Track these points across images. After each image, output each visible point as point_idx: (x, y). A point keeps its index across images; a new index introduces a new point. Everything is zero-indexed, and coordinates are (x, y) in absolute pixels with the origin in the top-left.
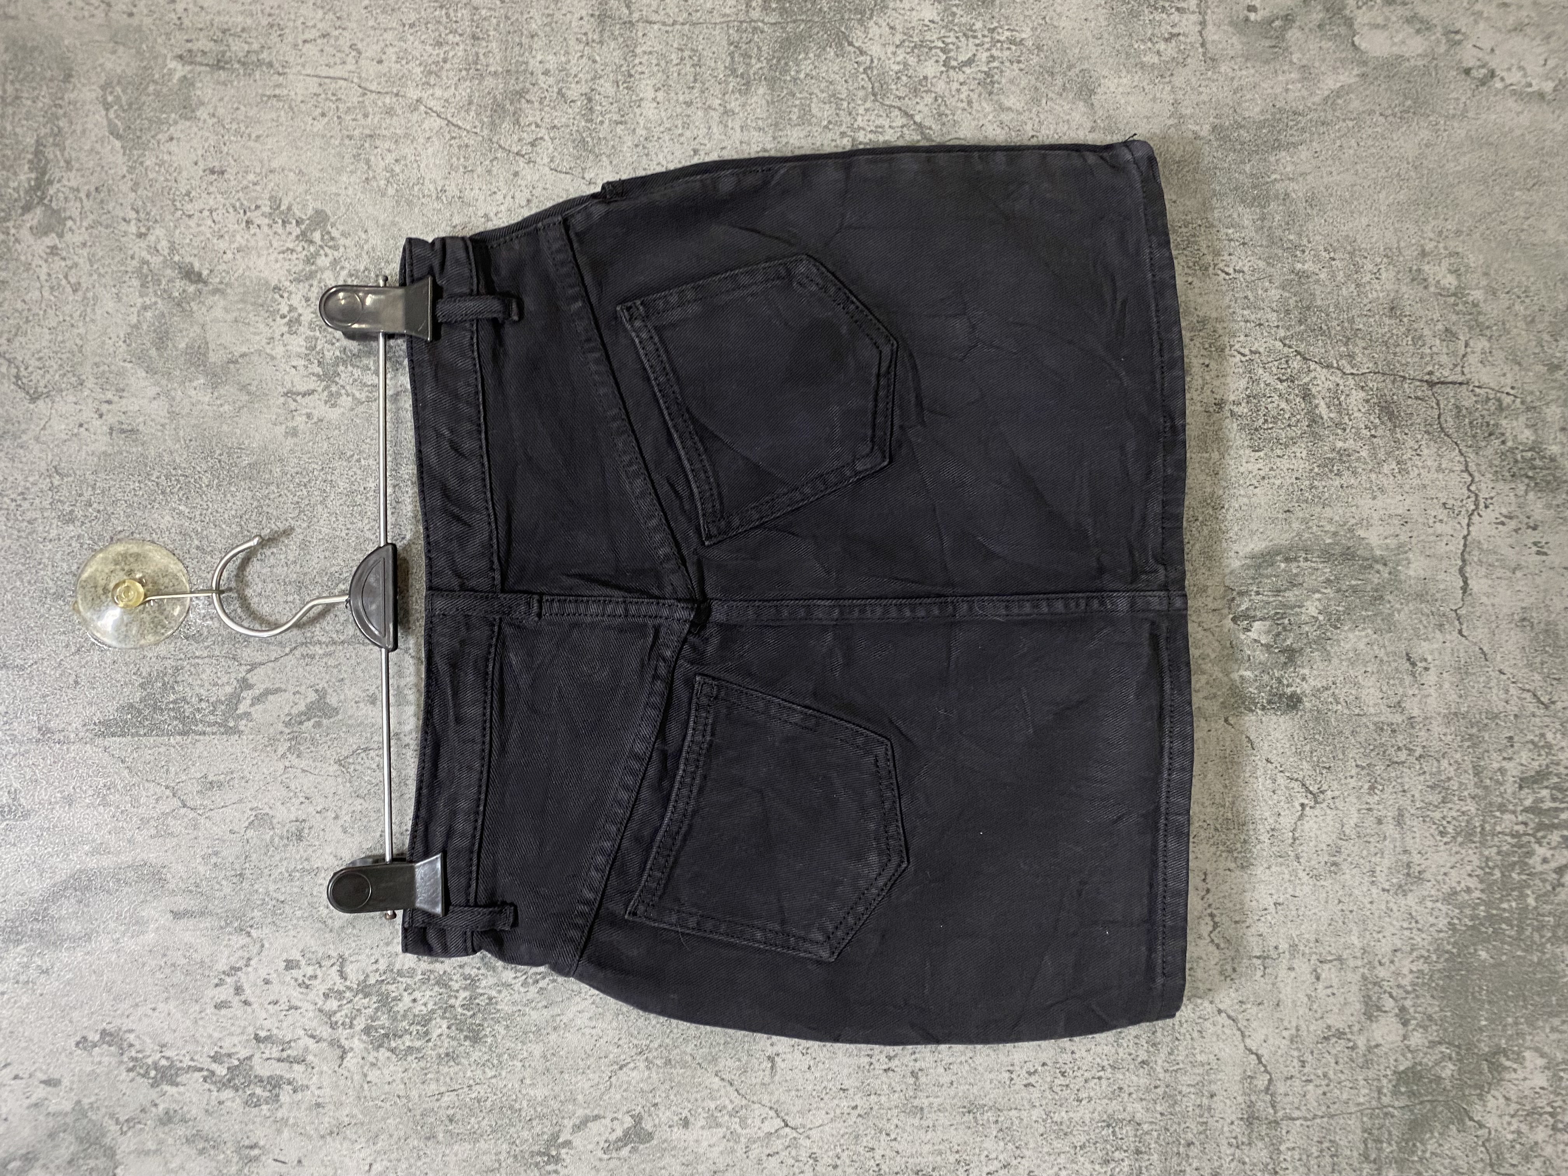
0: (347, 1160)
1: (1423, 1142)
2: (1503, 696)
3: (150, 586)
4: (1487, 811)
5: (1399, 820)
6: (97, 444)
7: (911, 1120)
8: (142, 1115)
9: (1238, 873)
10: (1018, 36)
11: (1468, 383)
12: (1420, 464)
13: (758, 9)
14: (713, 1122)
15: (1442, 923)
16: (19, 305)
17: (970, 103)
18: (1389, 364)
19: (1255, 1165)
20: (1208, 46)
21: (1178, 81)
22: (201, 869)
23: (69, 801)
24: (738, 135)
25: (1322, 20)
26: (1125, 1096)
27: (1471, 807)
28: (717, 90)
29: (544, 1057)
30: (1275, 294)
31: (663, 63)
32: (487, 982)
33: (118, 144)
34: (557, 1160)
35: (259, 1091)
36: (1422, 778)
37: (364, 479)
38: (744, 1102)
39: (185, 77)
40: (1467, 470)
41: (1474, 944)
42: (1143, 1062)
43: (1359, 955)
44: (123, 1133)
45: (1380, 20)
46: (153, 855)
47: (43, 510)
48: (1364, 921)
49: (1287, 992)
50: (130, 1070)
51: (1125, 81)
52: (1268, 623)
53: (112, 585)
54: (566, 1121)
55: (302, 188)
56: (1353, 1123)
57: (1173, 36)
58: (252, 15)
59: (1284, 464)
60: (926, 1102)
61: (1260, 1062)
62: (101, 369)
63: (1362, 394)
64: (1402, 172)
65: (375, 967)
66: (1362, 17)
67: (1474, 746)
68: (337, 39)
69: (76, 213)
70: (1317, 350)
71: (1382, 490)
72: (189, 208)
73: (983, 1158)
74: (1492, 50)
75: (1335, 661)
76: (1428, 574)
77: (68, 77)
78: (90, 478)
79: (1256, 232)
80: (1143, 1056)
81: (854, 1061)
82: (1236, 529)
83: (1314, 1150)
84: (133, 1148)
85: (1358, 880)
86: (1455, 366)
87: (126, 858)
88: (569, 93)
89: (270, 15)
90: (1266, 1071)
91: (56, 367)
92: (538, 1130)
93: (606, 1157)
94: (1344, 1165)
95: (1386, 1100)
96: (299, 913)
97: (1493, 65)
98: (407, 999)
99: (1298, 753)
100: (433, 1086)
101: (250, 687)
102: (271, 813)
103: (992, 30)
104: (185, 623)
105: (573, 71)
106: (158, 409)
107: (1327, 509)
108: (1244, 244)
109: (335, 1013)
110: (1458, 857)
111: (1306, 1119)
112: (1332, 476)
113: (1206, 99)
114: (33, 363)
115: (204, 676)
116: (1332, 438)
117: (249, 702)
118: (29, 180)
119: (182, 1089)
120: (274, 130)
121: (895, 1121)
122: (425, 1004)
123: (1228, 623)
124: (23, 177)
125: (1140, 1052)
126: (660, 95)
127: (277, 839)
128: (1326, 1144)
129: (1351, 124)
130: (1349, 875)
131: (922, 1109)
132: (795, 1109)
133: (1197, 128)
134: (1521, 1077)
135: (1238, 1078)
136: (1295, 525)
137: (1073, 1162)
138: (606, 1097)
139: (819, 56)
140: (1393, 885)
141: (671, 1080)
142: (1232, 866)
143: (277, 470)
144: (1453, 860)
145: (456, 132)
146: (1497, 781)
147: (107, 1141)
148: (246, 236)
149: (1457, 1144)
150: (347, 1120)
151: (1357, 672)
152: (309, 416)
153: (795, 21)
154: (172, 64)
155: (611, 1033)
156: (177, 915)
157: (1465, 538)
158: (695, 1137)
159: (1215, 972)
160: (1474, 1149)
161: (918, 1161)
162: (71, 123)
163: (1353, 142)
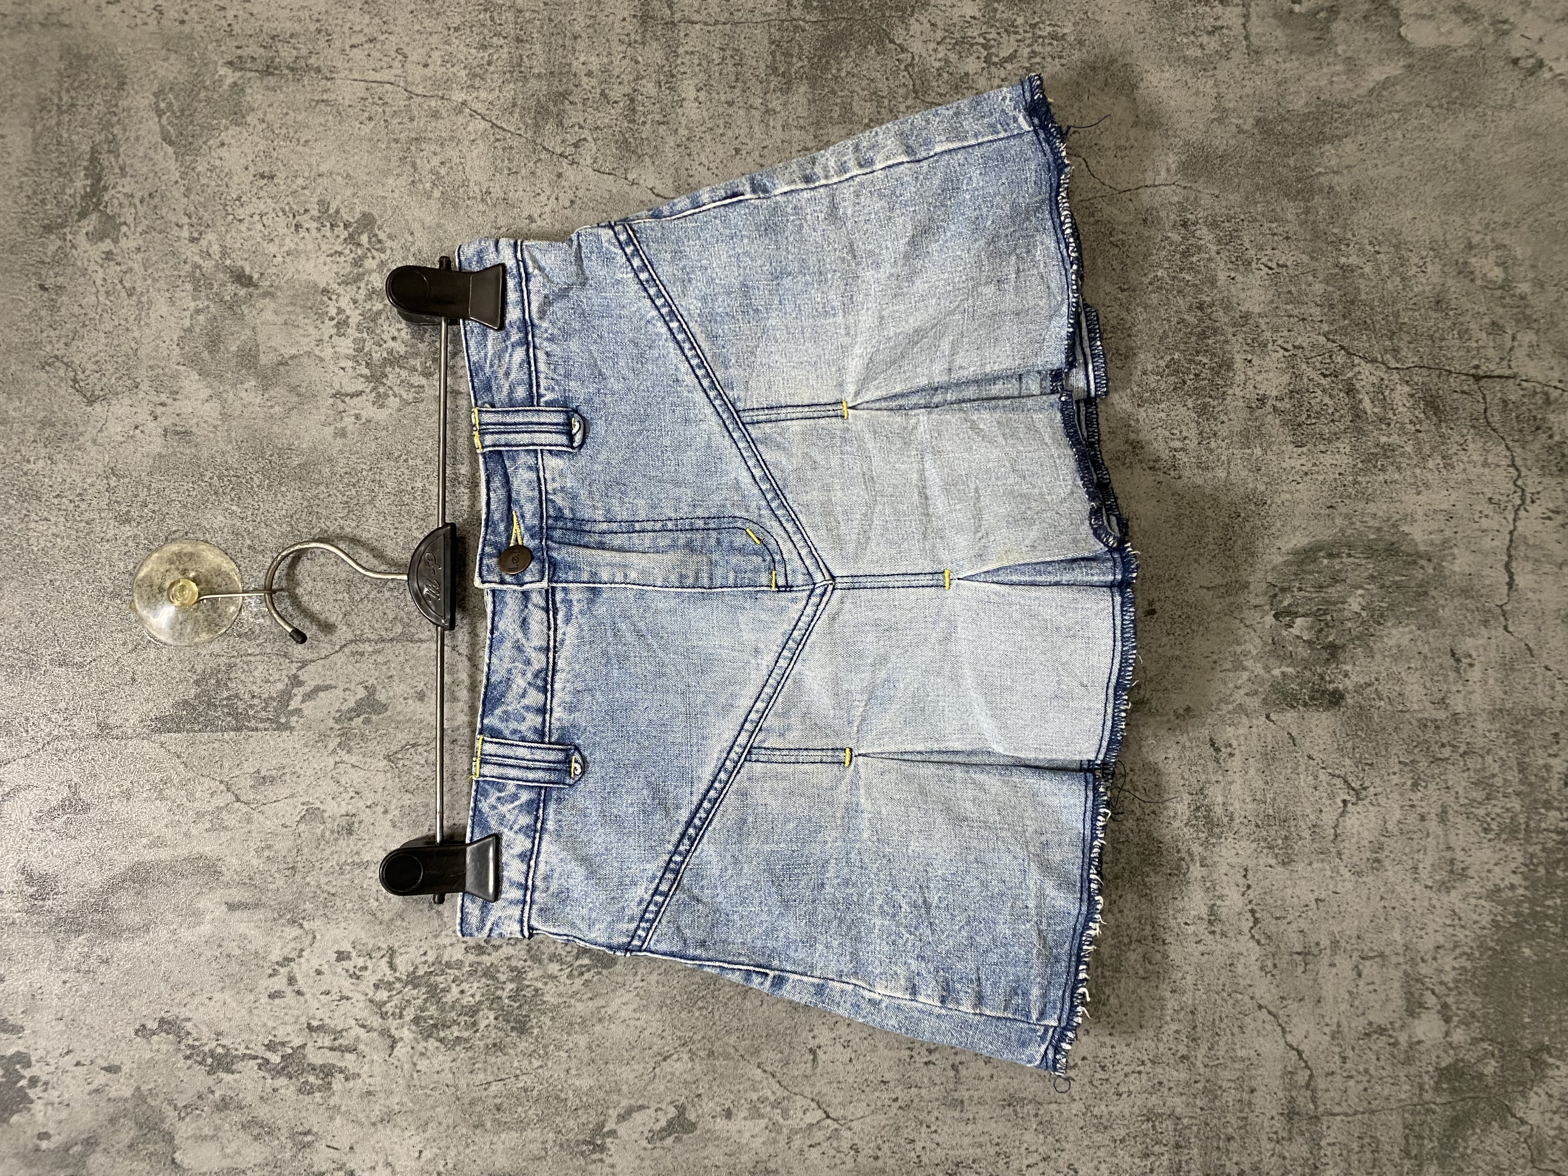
0: (397, 1147)
1: (1465, 1140)
2: (1550, 693)
3: (203, 586)
4: (1531, 809)
5: (1443, 816)
6: (152, 446)
8: (200, 1102)
9: (1280, 869)
10: (1060, 31)
11: (1514, 377)
12: (1466, 459)
13: (799, 8)
14: (755, 1113)
15: (1485, 920)
16: (76, 310)
18: (1434, 358)
19: (1294, 1159)
20: (1253, 39)
21: (1221, 75)
22: (255, 862)
23: (128, 795)
24: (778, 134)
25: (1369, 10)
26: (1165, 1090)
27: (1515, 804)
28: (758, 89)
29: (590, 1048)
30: (1318, 288)
31: (704, 63)
33: (170, 150)
34: (602, 1148)
35: (312, 1079)
36: (1466, 775)
38: (786, 1094)
39: (235, 84)
40: (1513, 465)
41: (1518, 941)
42: (1183, 1057)
43: (1401, 952)
44: (181, 1119)
46: (209, 848)
47: (100, 510)
48: (1406, 918)
49: (1328, 990)
50: (187, 1058)
51: (1167, 75)
52: (1310, 619)
53: (167, 585)
54: (611, 1111)
55: (348, 192)
56: (1394, 1119)
58: (300, 21)
59: (1328, 459)
60: (966, 1095)
61: (1301, 1058)
62: (155, 372)
63: (1407, 389)
64: (1450, 164)
67: (1519, 742)
68: (383, 43)
69: (130, 220)
70: (1362, 343)
71: (1427, 485)
72: (241, 213)
73: (1023, 1150)
74: (1541, 40)
75: (1378, 657)
76: (1472, 571)
77: (121, 85)
78: (146, 479)
79: (1301, 225)
80: (1183, 1050)
82: (1279, 524)
84: (190, 1133)
85: (1401, 876)
86: (1502, 359)
87: (182, 851)
88: (612, 94)
89: (318, 21)
90: (1307, 1067)
91: (112, 370)
92: (583, 1119)
93: (650, 1146)
94: (1385, 1161)
95: (1427, 1096)
96: (349, 906)
99: (1340, 749)
100: (481, 1076)
101: (300, 684)
102: (322, 807)
103: (1033, 26)
104: (238, 621)
106: (211, 410)
107: (1371, 504)
108: (1287, 238)
109: (385, 1003)
110: (1503, 854)
111: (1346, 1114)
112: (1375, 471)
113: (1251, 92)
114: (90, 366)
115: (256, 673)
116: (1376, 433)
117: (300, 698)
118: (85, 187)
119: (237, 1076)
120: (321, 135)
121: (936, 1113)
122: (473, 996)
123: (1269, 619)
124: (79, 184)
127: (328, 833)
128: (1367, 1140)
129: (1396, 116)
130: (1392, 873)
131: (962, 1102)
132: (836, 1101)
136: (1338, 521)
137: (1113, 1155)
138: (649, 1088)
139: (860, 54)
140: (1435, 881)
141: (714, 1072)
142: (1273, 862)
143: (326, 471)
144: (1497, 856)
146: (1543, 778)
147: (166, 1126)
148: (296, 240)
149: (1500, 1141)
150: (397, 1108)
151: (1400, 668)
152: (357, 416)
153: (836, 20)
154: (223, 71)
155: (654, 1024)
156: (232, 907)
157: (1511, 533)
158: (738, 1127)
159: (1255, 968)
160: (1516, 1145)
161: (957, 1153)
162: (125, 130)
163: (1399, 134)
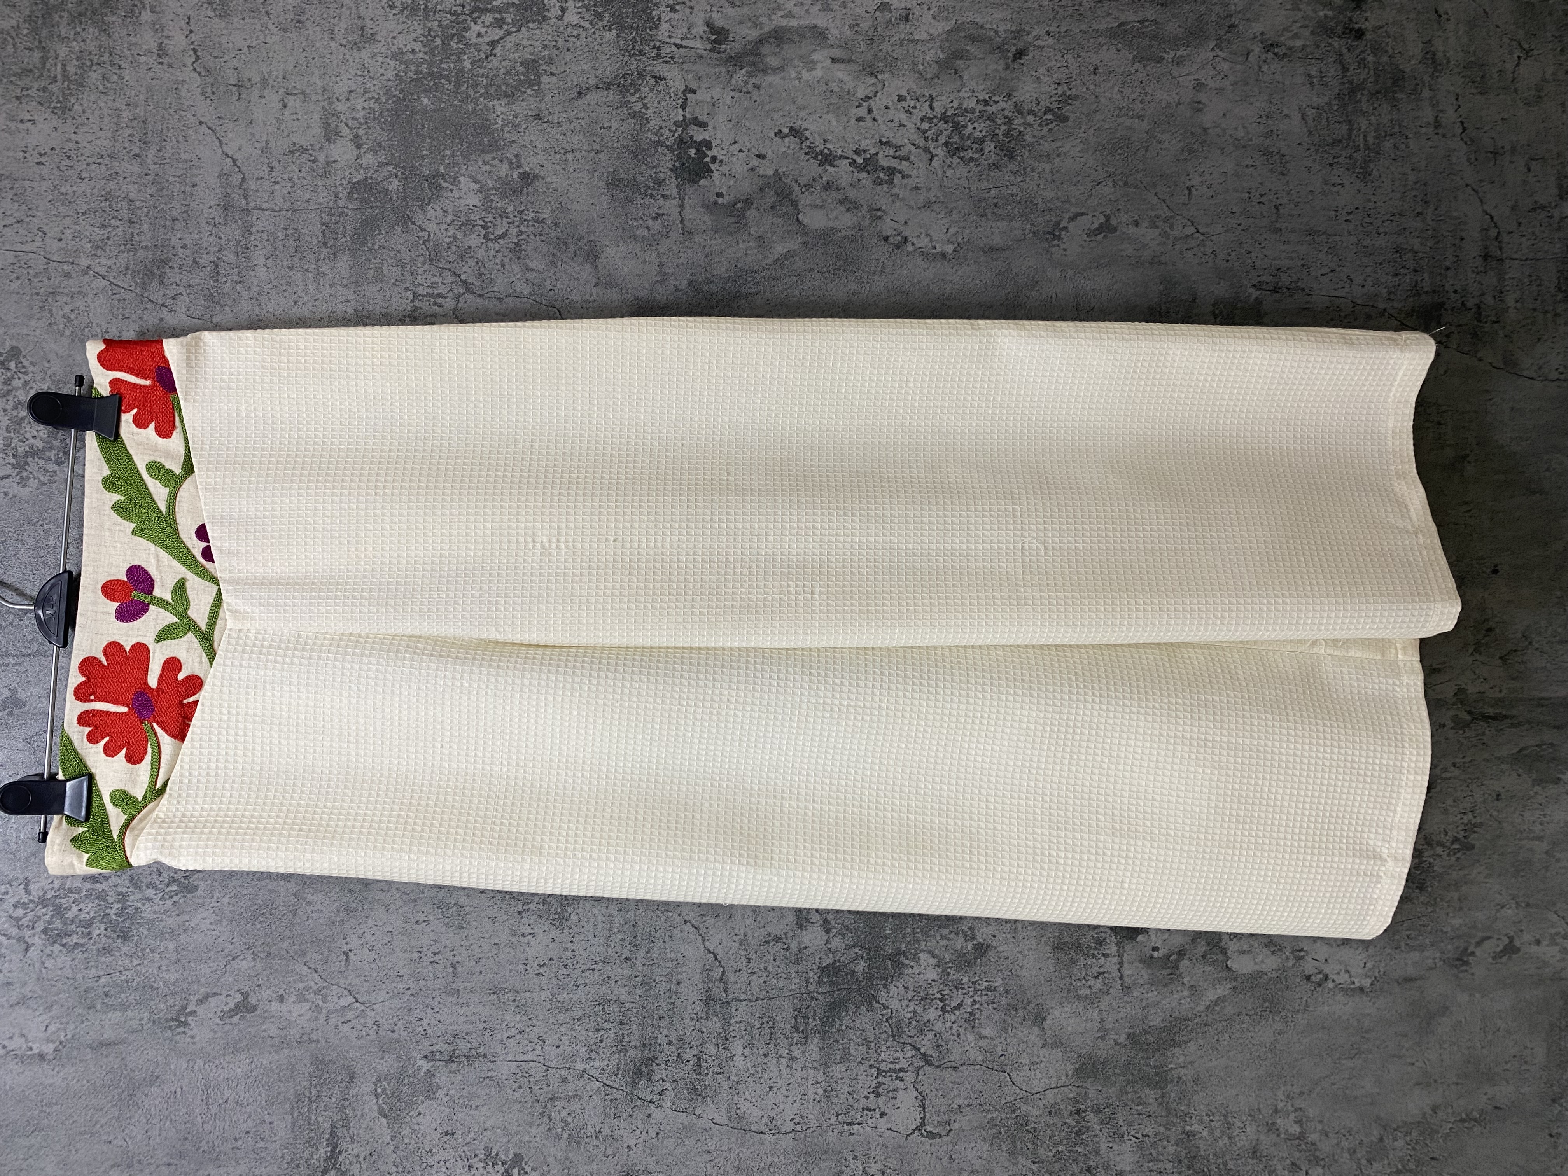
7: (450, 999)
17: (503, 266)
32: (134, 898)
37: (47, 539)
45: (818, 202)
57: (658, 215)
65: (51, 886)
66: (805, 200)
81: (407, 955)
83: (757, 1024)
97: (906, 233)
98: (75, 909)
105: (205, 245)
125: (625, 951)
126: (270, 262)
133: (677, 283)
134: (917, 972)
135: (699, 971)
145: (117, 290)
